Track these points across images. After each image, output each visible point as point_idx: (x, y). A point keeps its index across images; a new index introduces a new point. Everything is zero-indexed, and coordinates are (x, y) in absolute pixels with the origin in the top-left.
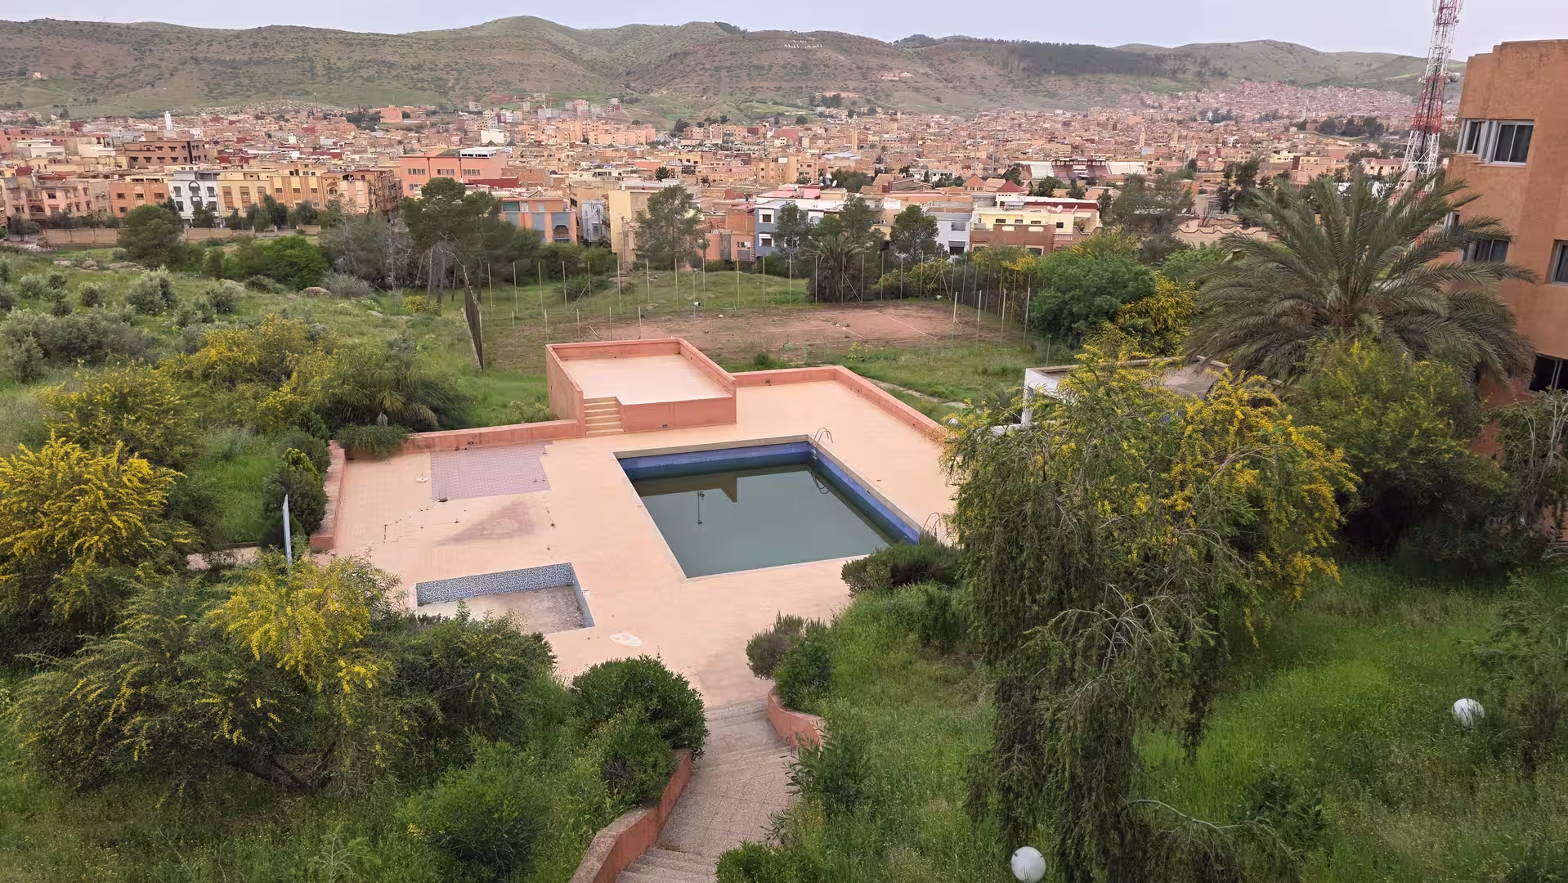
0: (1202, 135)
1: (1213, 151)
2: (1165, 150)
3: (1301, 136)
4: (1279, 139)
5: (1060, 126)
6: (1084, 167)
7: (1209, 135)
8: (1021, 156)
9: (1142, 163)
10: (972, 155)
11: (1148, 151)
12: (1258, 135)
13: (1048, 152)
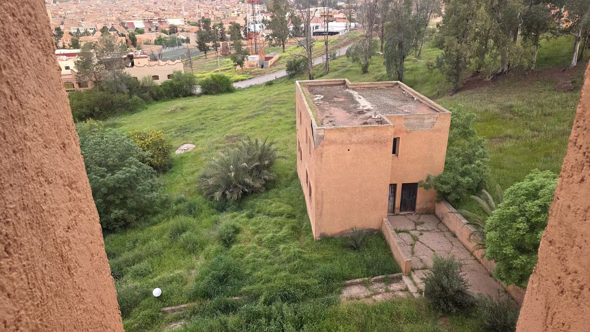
0: (208, 6)
1: (210, 13)
2: (193, 13)
3: (243, 5)
4: (235, 7)
5: (152, 4)
6: (157, 22)
7: (211, 6)
8: (132, 18)
9: (182, 19)
10: (109, 18)
11: (186, 14)
12: (228, 5)
13: (144, 16)
